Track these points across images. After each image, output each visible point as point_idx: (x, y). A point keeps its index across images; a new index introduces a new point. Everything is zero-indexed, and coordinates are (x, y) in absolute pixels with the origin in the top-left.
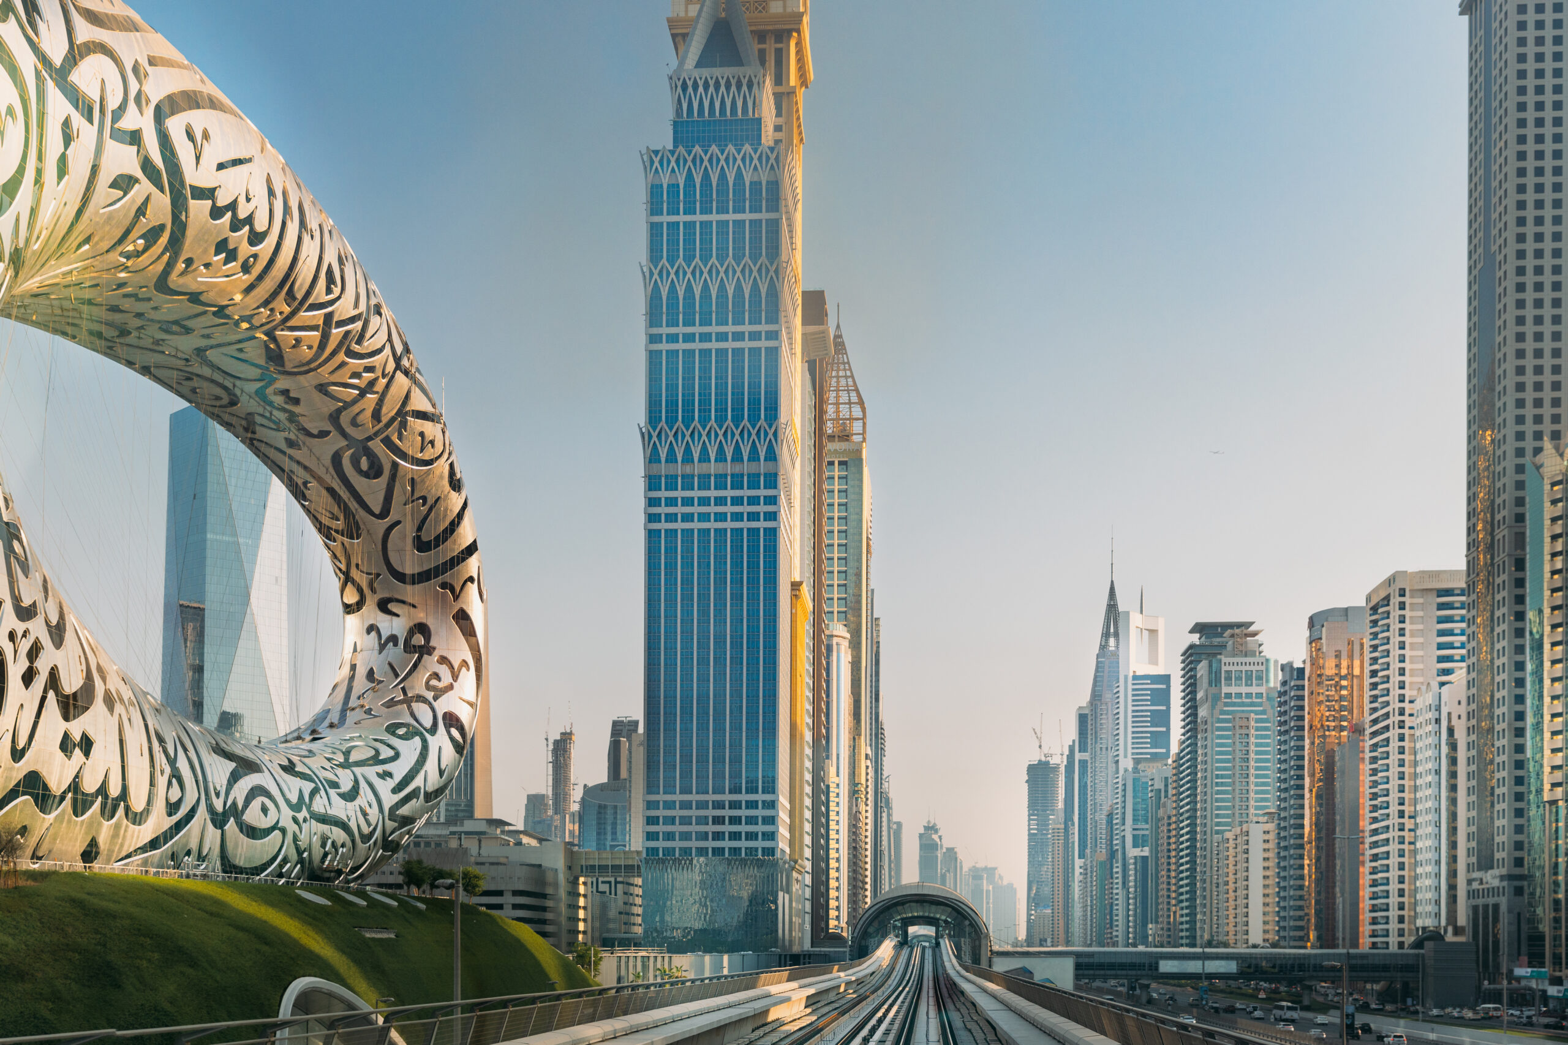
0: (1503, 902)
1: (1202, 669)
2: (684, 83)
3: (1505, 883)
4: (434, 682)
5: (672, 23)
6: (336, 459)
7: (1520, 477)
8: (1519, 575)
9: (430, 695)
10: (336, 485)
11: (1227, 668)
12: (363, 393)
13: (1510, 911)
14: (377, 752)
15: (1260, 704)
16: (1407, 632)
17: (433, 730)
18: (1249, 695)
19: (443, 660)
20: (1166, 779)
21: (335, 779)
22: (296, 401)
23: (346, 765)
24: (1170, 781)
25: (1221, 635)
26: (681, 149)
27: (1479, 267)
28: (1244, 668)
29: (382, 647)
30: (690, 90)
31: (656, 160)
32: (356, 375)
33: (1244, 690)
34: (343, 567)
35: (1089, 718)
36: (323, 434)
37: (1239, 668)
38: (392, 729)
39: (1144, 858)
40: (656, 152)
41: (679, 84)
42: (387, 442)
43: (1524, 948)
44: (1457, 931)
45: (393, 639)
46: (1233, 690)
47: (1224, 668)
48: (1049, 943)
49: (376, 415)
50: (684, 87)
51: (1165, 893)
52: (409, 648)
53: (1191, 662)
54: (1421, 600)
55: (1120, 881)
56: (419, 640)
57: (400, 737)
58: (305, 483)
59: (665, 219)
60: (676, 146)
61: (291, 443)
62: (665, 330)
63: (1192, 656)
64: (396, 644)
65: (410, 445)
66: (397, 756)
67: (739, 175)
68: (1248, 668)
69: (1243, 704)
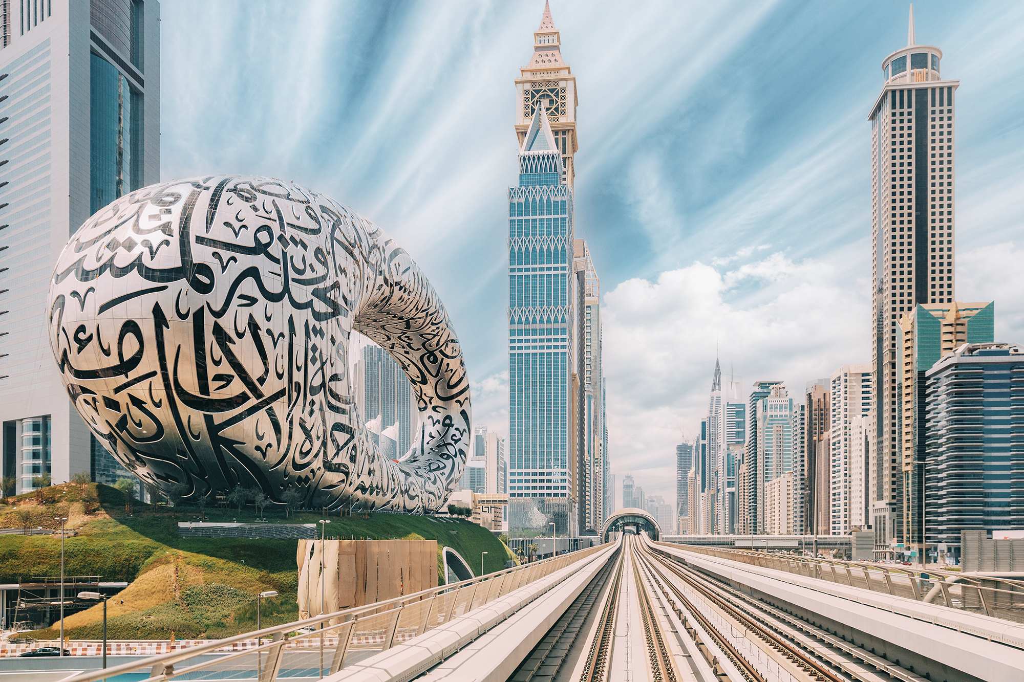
0: (887, 514)
1: (759, 404)
2: (524, 158)
3: (888, 506)
4: (454, 438)
5: (517, 128)
6: (422, 358)
7: (894, 327)
8: (893, 370)
9: (453, 442)
10: (421, 366)
11: (771, 403)
12: (435, 336)
13: (890, 519)
14: (439, 466)
15: (786, 420)
16: (848, 392)
17: (455, 456)
18: (781, 416)
19: (457, 429)
20: (743, 454)
21: (429, 476)
22: (411, 340)
23: (431, 471)
24: (745, 456)
25: (768, 387)
26: (523, 188)
27: (877, 233)
28: (779, 403)
29: (434, 425)
30: (527, 161)
31: (512, 192)
32: (433, 331)
33: (778, 413)
34: (419, 394)
35: (707, 424)
36: (419, 349)
37: (777, 403)
38: (442, 456)
39: (733, 493)
40: (512, 189)
41: (522, 158)
42: (441, 352)
43: (896, 535)
44: (870, 527)
45: (438, 421)
46: (774, 413)
47: (769, 404)
48: (687, 533)
49: (438, 343)
50: (524, 159)
51: (743, 509)
52: (444, 425)
53: (754, 400)
54: (855, 378)
55: (721, 503)
56: (448, 421)
57: (445, 459)
58: (408, 365)
59: (516, 218)
60: (521, 186)
61: (407, 353)
62: (516, 267)
63: (756, 397)
64: (439, 423)
65: (448, 352)
66: (445, 467)
67: (548, 199)
68: (781, 403)
69: (778, 420)
